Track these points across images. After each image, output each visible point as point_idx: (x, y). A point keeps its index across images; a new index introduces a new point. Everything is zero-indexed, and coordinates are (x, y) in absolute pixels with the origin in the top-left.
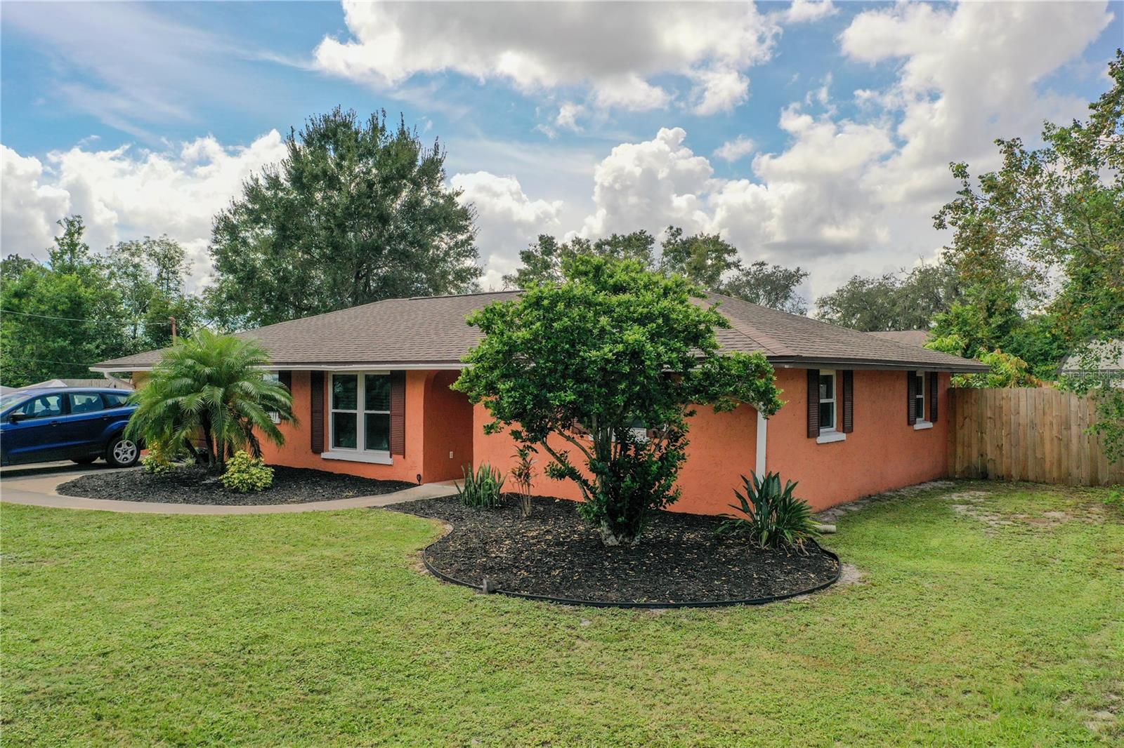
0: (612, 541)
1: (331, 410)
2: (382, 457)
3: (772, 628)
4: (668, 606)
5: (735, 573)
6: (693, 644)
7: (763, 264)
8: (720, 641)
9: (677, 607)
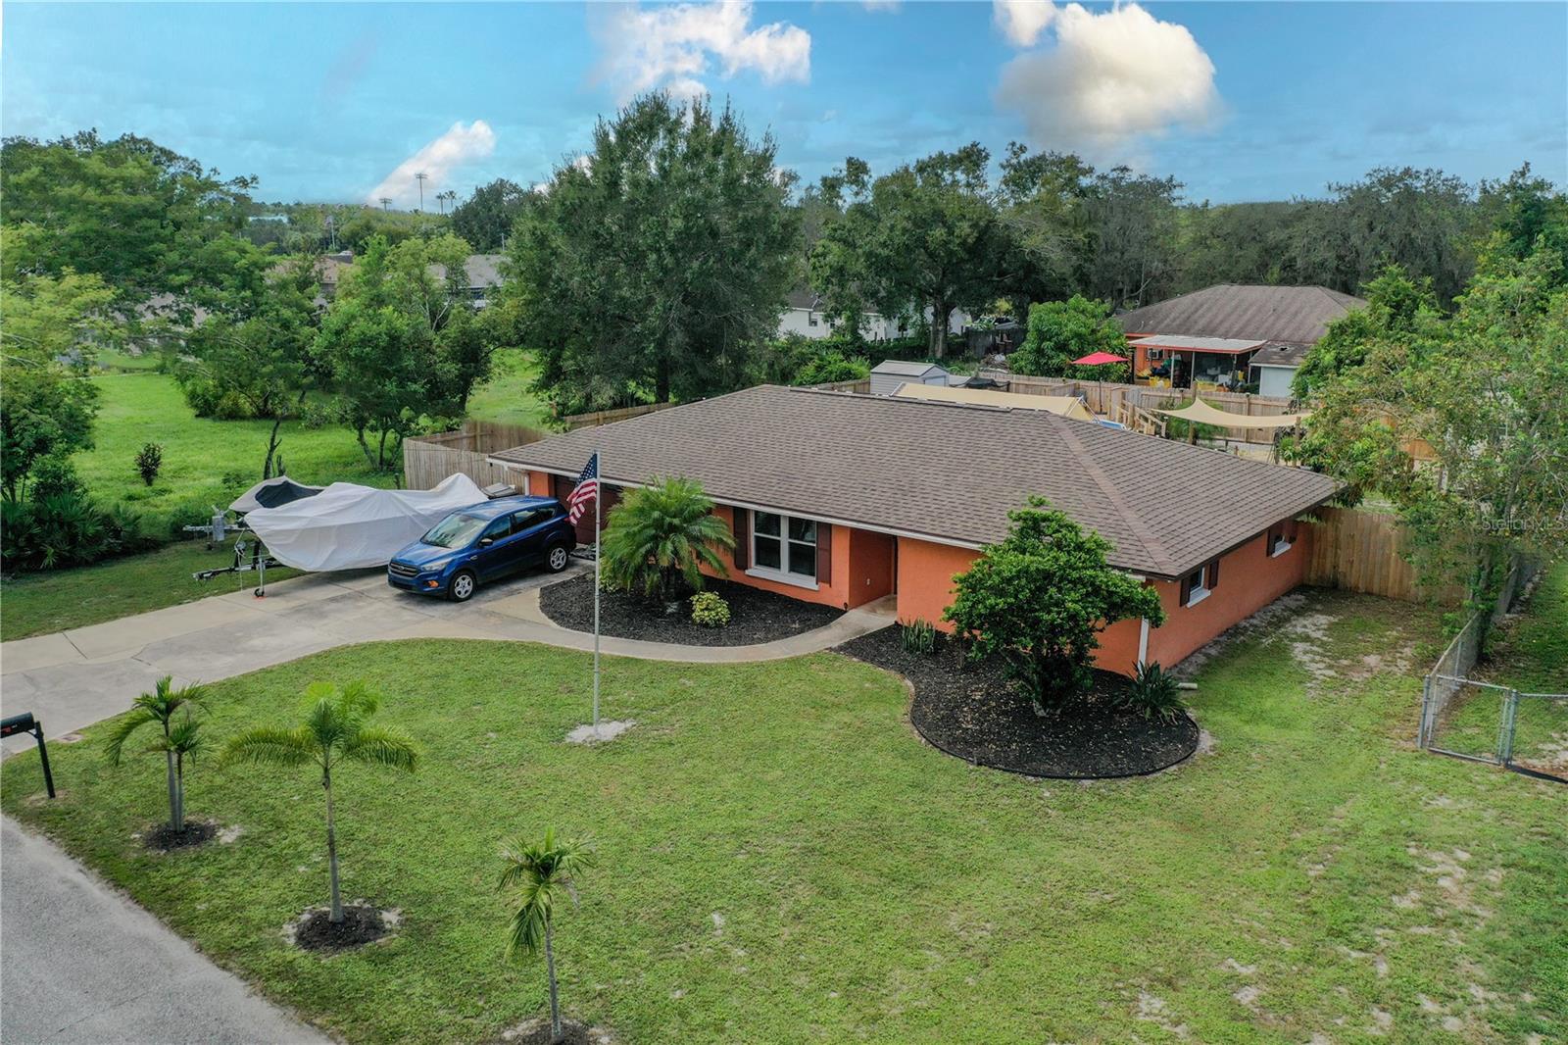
0: (1041, 713)
1: (753, 534)
2: (808, 582)
3: (1156, 800)
4: (1092, 778)
5: (1130, 746)
6: (1113, 812)
7: (1125, 169)
8: (1128, 810)
9: (1097, 778)
